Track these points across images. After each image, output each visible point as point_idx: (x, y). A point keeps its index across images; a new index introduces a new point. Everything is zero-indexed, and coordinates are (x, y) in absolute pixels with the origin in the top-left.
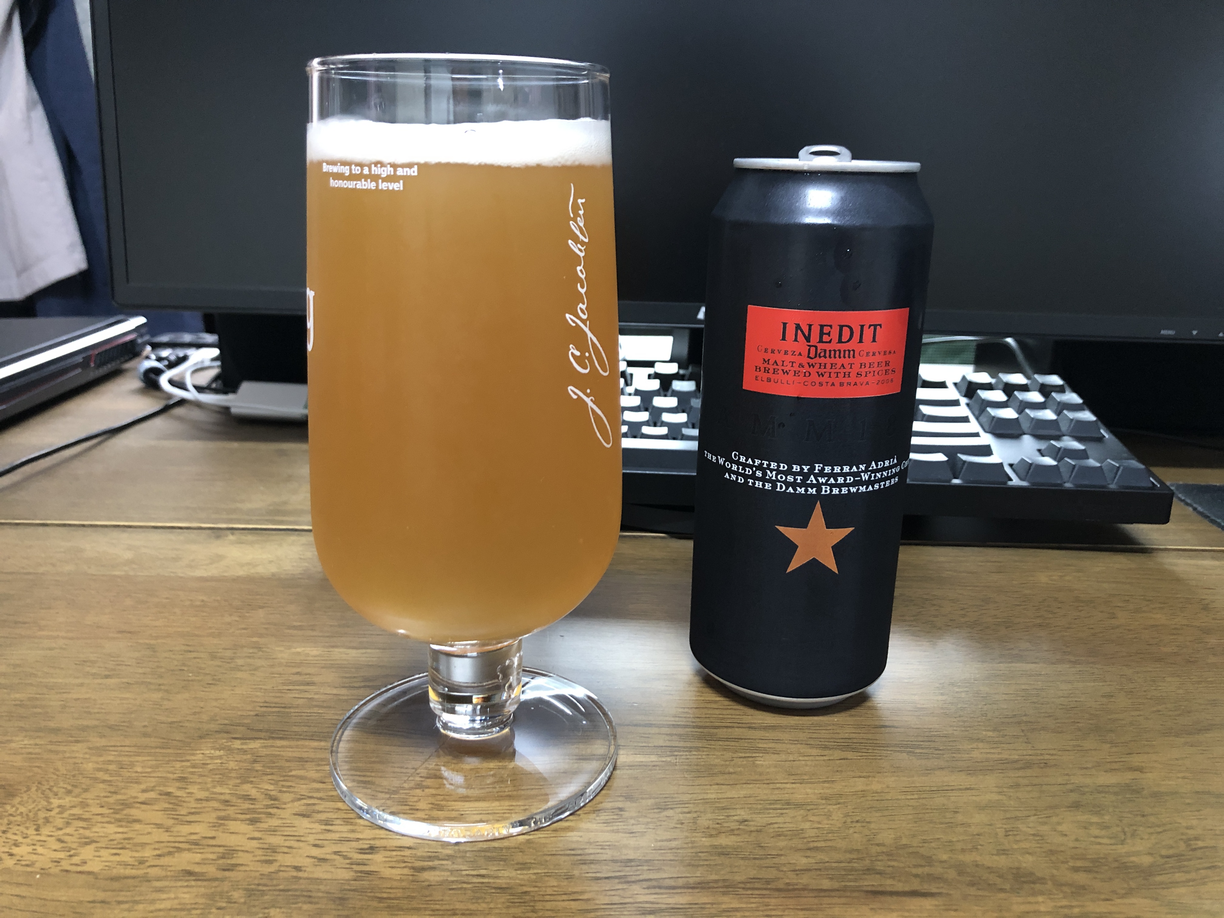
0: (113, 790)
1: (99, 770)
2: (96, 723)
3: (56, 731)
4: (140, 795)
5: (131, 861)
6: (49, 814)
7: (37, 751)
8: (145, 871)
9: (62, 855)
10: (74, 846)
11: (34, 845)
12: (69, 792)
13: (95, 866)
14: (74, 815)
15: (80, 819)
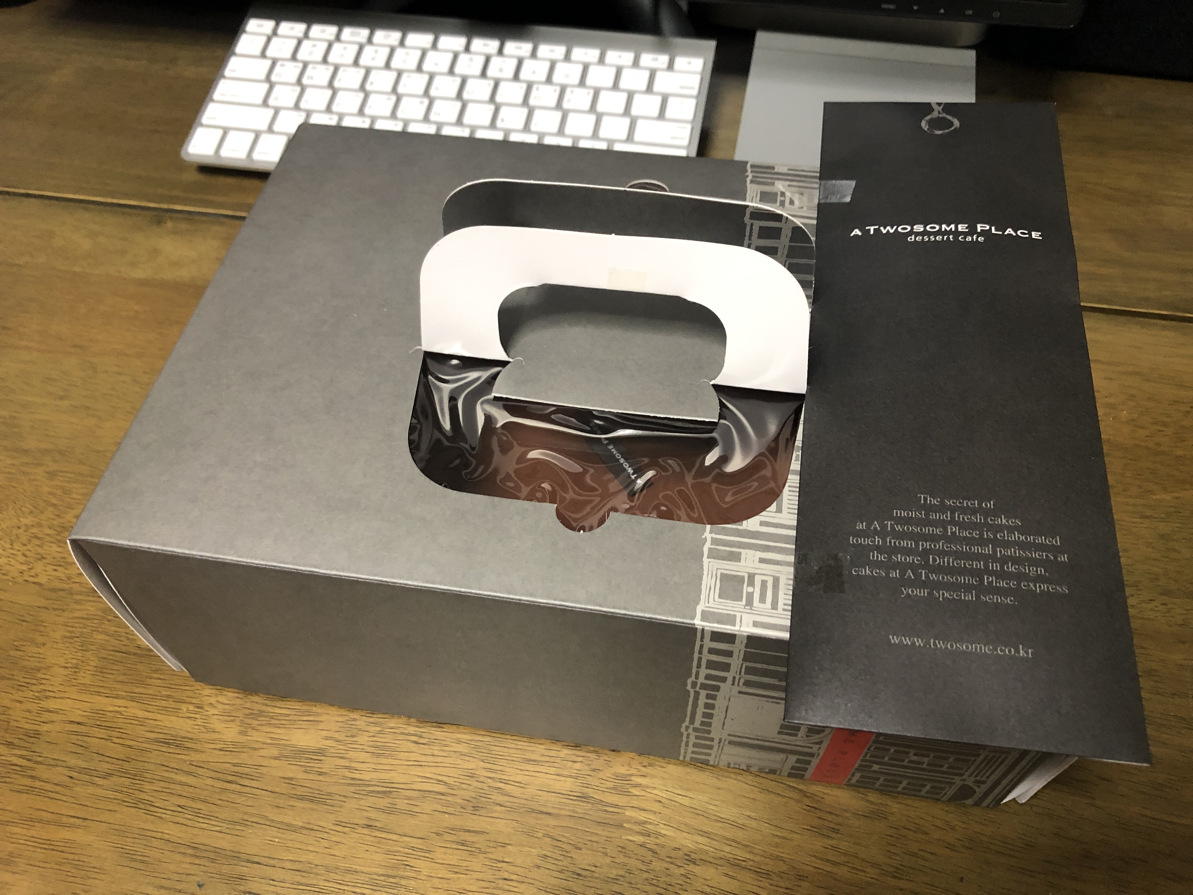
5: (63, 576)
8: (70, 586)
11: (9, 557)
13: (42, 579)
14: (33, 533)
15: (37, 537)
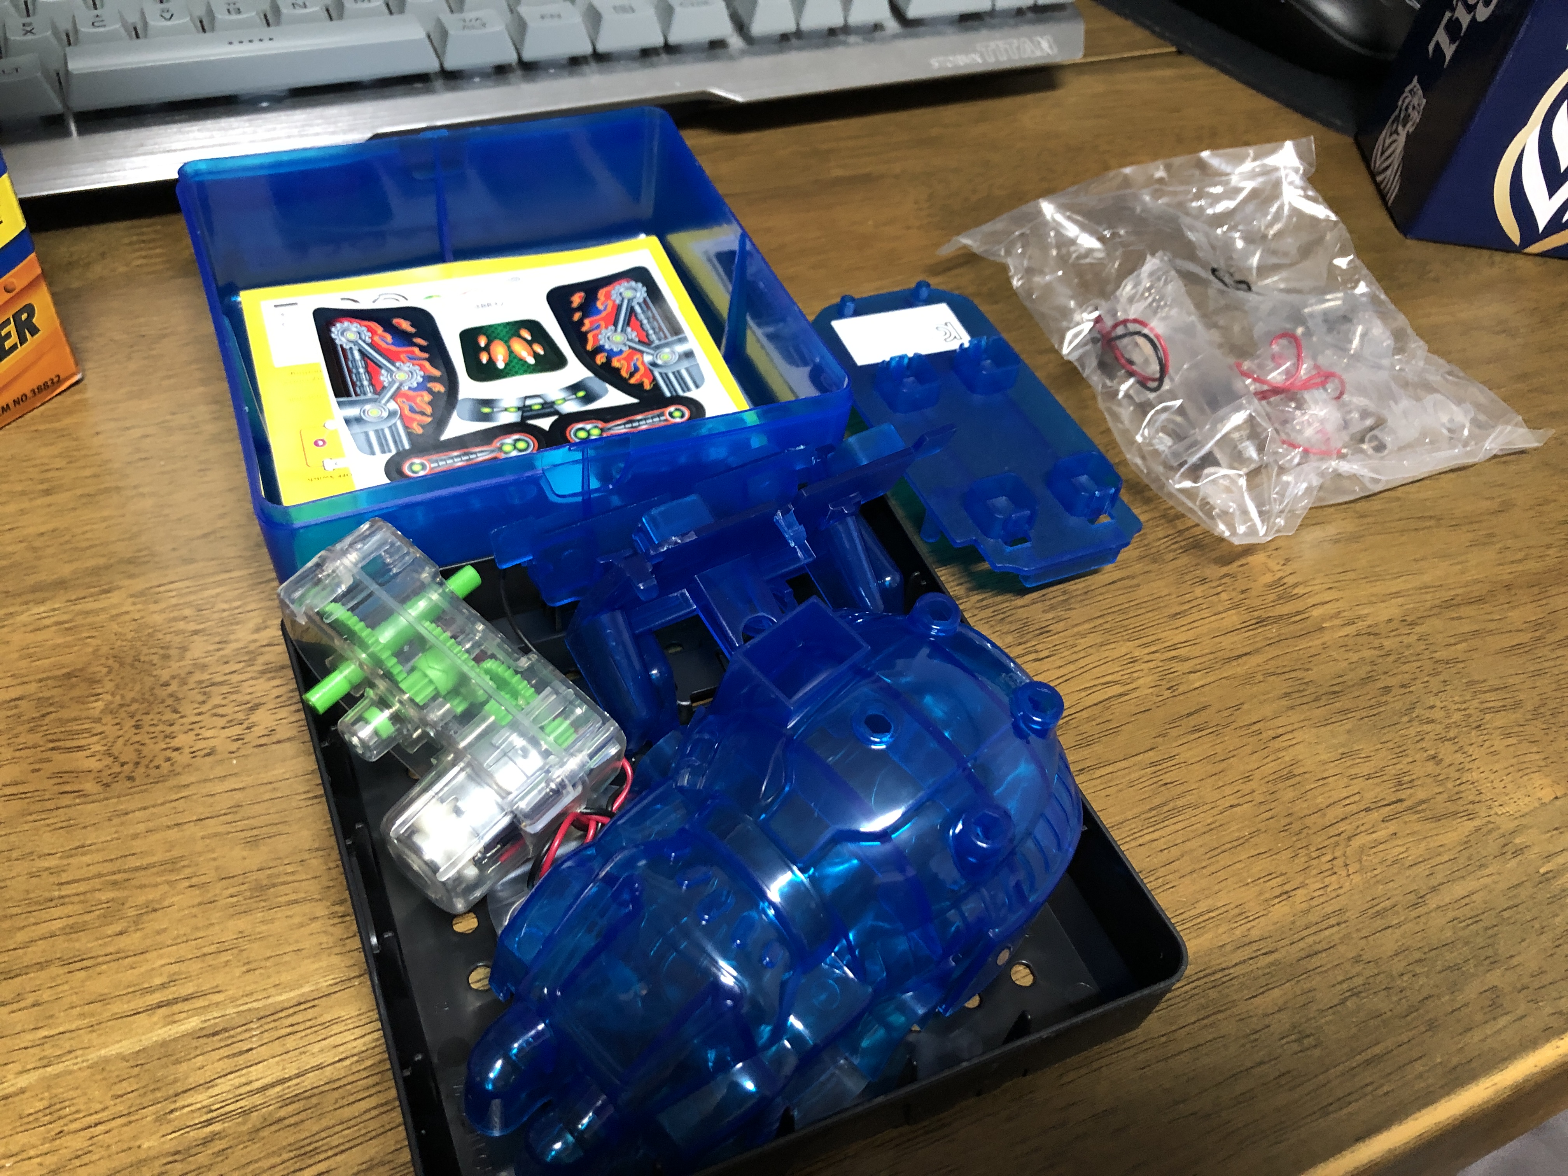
0: (217, 639)
1: (175, 619)
2: (101, 561)
3: (61, 584)
4: (256, 636)
6: (170, 689)
7: (65, 617)
9: (236, 730)
10: (241, 716)
12: (166, 657)
